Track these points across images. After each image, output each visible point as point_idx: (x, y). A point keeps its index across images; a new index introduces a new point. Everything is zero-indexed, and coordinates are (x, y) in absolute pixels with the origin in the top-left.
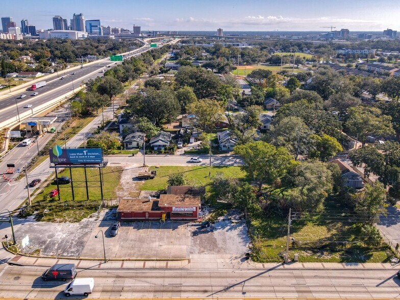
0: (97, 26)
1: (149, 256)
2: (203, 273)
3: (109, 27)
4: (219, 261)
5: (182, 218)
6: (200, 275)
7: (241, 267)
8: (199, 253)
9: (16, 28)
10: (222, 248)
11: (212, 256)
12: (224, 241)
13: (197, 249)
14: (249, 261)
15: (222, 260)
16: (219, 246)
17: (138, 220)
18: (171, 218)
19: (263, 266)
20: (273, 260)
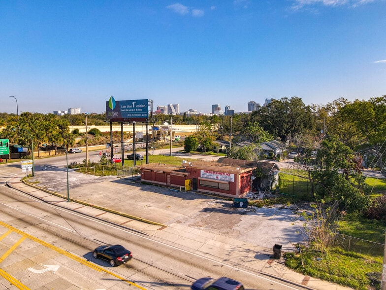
1: (118, 209)
4: (211, 243)
6: (154, 247)
7: (246, 264)
8: (190, 226)
9: (220, 111)
10: (238, 231)
11: (207, 234)
12: (253, 226)
13: (192, 221)
14: (275, 262)
15: (218, 244)
16: (235, 228)
17: (157, 185)
18: (199, 190)
19: (305, 281)
20: (343, 279)
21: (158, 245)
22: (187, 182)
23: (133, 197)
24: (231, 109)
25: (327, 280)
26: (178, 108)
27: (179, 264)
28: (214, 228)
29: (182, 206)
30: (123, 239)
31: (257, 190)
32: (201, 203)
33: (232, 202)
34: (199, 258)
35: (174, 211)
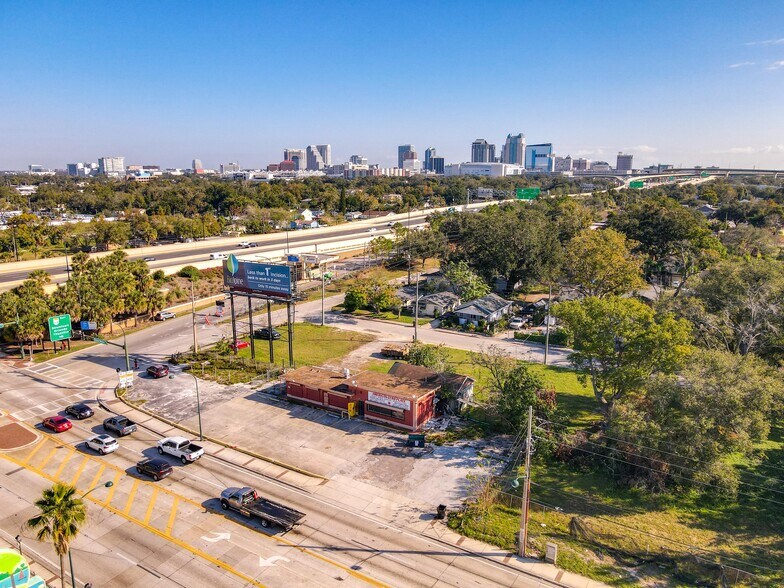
0: (545, 156)
1: (269, 454)
2: (327, 507)
3: (568, 158)
4: (377, 501)
5: (384, 421)
6: (318, 508)
7: (410, 526)
8: (355, 478)
9: (415, 161)
10: (408, 484)
11: (373, 489)
12: (426, 476)
13: (357, 471)
14: (438, 522)
15: (385, 503)
16: (406, 480)
17: (310, 405)
18: (366, 416)
19: (461, 541)
20: (493, 538)
21: (322, 505)
22: (351, 405)
23: (282, 431)
24: (438, 155)
25: (480, 539)
26: (329, 154)
27: (345, 527)
28: (381, 481)
29: (345, 447)
30: (283, 499)
31: (442, 414)
32: (370, 440)
33: (406, 437)
34: (364, 520)
35: (336, 456)
